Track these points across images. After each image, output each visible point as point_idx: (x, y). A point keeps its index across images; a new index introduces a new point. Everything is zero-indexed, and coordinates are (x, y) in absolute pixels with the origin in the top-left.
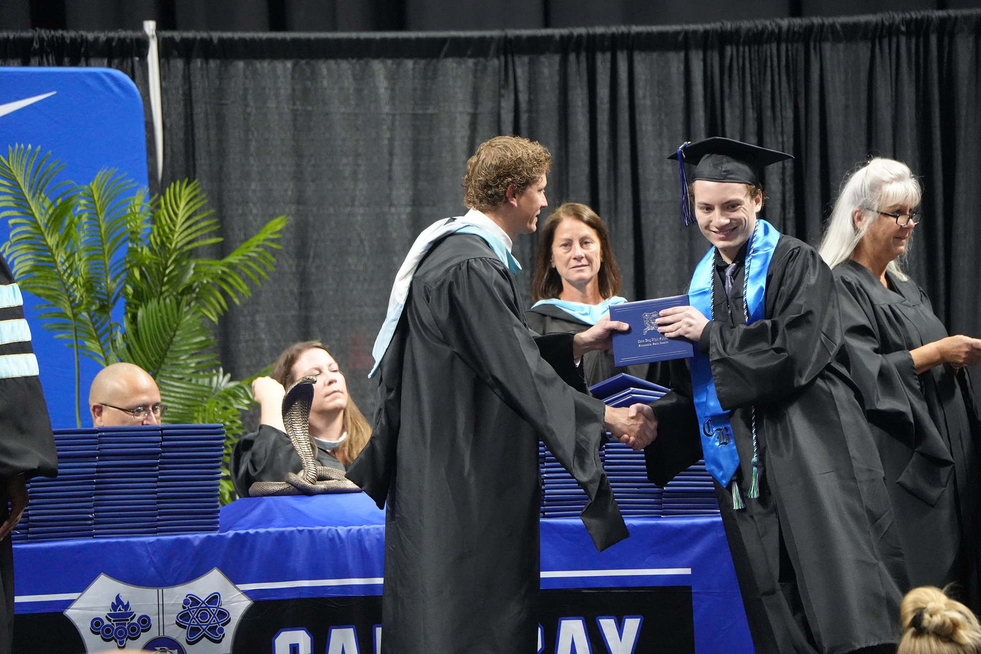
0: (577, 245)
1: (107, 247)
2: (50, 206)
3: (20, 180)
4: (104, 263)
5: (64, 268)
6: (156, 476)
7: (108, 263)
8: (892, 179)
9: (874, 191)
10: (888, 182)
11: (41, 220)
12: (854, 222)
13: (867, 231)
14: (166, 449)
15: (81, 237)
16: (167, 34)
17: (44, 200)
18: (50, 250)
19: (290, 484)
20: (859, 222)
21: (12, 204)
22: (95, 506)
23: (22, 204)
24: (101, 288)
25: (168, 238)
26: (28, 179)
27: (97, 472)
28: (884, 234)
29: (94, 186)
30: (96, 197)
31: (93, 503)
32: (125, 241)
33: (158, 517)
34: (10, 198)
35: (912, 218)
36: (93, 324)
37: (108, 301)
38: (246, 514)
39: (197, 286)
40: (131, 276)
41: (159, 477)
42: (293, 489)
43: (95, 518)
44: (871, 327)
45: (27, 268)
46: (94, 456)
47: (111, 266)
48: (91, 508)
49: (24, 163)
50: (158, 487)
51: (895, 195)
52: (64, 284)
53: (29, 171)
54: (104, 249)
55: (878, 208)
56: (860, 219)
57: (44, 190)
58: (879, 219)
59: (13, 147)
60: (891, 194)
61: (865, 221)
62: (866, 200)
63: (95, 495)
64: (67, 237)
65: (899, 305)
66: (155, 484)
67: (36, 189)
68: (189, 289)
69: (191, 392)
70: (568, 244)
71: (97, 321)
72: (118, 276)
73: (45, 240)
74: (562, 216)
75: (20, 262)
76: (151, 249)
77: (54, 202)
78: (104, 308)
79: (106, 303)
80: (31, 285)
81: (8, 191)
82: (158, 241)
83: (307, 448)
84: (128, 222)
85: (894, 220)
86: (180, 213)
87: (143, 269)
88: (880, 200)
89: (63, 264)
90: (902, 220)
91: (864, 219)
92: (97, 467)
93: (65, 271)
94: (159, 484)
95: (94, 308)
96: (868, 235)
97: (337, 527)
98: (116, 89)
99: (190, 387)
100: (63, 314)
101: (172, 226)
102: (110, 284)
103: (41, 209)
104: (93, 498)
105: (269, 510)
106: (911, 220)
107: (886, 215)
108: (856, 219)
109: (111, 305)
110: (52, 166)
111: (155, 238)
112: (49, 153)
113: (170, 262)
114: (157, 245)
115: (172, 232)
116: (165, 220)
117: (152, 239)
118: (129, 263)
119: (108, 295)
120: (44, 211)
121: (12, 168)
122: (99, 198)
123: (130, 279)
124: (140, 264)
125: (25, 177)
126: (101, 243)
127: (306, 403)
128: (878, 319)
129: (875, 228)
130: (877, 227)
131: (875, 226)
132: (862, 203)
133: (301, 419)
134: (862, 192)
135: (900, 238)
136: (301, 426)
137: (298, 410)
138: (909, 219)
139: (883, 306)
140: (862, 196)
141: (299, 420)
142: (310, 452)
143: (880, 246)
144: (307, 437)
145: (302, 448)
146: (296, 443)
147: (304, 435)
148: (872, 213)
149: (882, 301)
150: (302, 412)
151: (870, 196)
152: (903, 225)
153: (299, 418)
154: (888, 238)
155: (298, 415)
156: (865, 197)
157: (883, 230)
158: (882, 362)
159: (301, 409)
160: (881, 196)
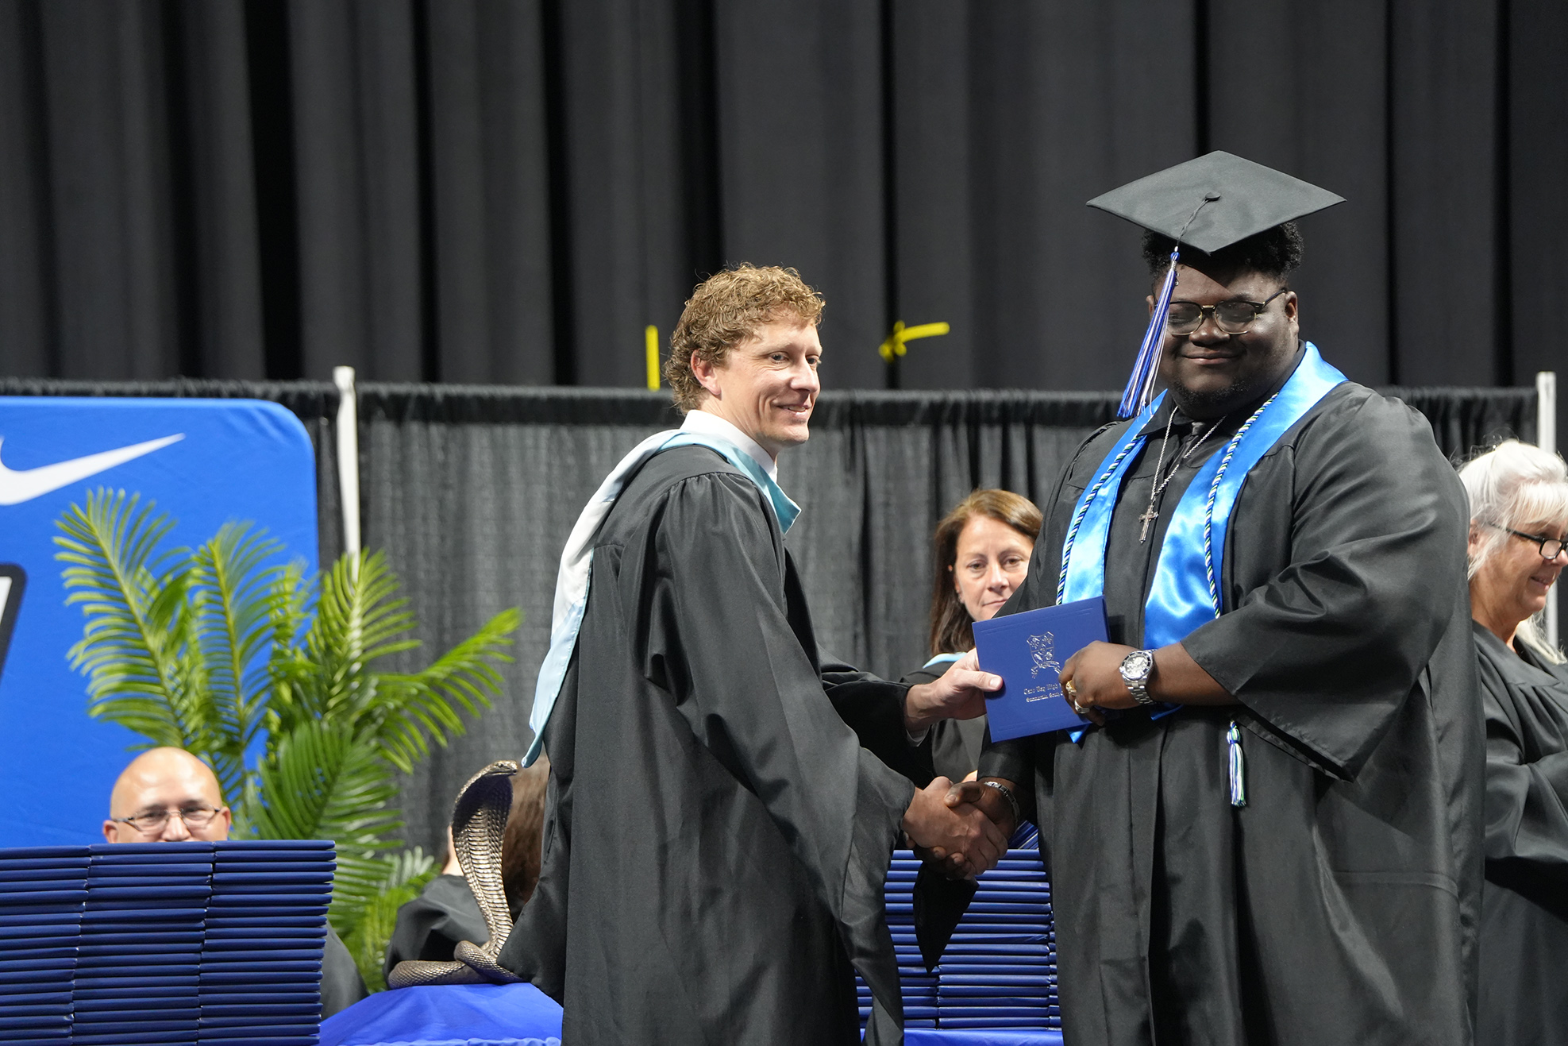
0: (994, 565)
1: (238, 650)
2: (153, 588)
3: (106, 545)
4: (234, 676)
5: (174, 684)
6: (200, 940)
7: (240, 675)
8: (1538, 475)
9: (1505, 494)
10: (1530, 481)
11: (139, 610)
13: (1486, 561)
14: (217, 888)
15: (196, 629)
16: (369, 387)
17: (144, 577)
18: (150, 655)
19: (464, 961)
20: (1473, 546)
21: (92, 582)
22: (75, 998)
23: (108, 584)
24: (229, 714)
25: (336, 639)
26: (119, 544)
27: (83, 932)
28: (1515, 569)
29: (215, 546)
30: (219, 566)
31: (72, 992)
32: (267, 641)
33: (201, 1020)
34: (89, 572)
35: (1565, 549)
37: (240, 735)
38: (376, 1018)
39: (381, 715)
40: (275, 697)
41: (206, 942)
42: (470, 973)
43: (75, 1021)
44: (1510, 725)
45: (114, 684)
46: (77, 901)
47: (246, 679)
48: (66, 1002)
49: (114, 517)
50: (203, 961)
51: (1540, 507)
52: (173, 709)
53: (121, 531)
54: (231, 653)
55: (1510, 524)
56: (1474, 539)
57: (146, 560)
58: (1510, 544)
59: (95, 492)
60: (1534, 505)
61: (1483, 545)
62: (1490, 507)
63: (77, 976)
64: (179, 636)
65: (1548, 689)
66: (198, 956)
67: (131, 567)
68: (368, 717)
69: (360, 872)
70: (980, 564)
71: (224, 769)
72: (255, 696)
73: (142, 639)
74: (971, 514)
75: (102, 675)
76: (310, 657)
77: (159, 580)
78: (233, 746)
79: (236, 738)
80: (123, 712)
81: (86, 561)
82: (322, 643)
83: (497, 897)
84: (271, 609)
85: (1533, 546)
86: (357, 601)
87: (297, 686)
88: (1513, 509)
89: (172, 678)
90: (1550, 550)
91: (1481, 540)
92: (83, 922)
93: (175, 690)
94: (205, 955)
95: (216, 744)
96: (1486, 569)
97: (544, 1039)
98: (274, 432)
99: (358, 863)
101: (343, 621)
102: (242, 707)
103: (138, 590)
104: (73, 982)
105: (419, 1009)
106: (1563, 552)
107: (1522, 536)
109: (244, 742)
110: (156, 524)
111: (316, 638)
112: (153, 503)
113: (338, 677)
114: (319, 649)
115: (343, 629)
116: (332, 610)
117: (311, 639)
118: (273, 674)
119: (240, 726)
120: (142, 595)
121: (92, 524)
122: (225, 568)
123: (275, 702)
124: (290, 678)
125: (114, 540)
126: (229, 642)
127: (498, 813)
128: (1518, 706)
129: (1500, 558)
130: (1503, 557)
131: (1501, 554)
132: (1482, 512)
133: (487, 842)
134: (1482, 493)
135: (1542, 582)
136: (487, 855)
137: (482, 825)
138: (1561, 549)
139: (1522, 687)
140: (1483, 500)
141: (483, 844)
142: (503, 904)
143: (1506, 589)
144: (498, 876)
145: (489, 896)
146: (476, 887)
147: (492, 873)
148: (1496, 531)
149: (1519, 681)
150: (489, 831)
151: (1497, 501)
152: (1550, 558)
153: (483, 841)
154: (1521, 577)
155: (482, 834)
156: (1488, 502)
157: (1513, 562)
158: (1530, 781)
159: (489, 825)
160: (1516, 503)
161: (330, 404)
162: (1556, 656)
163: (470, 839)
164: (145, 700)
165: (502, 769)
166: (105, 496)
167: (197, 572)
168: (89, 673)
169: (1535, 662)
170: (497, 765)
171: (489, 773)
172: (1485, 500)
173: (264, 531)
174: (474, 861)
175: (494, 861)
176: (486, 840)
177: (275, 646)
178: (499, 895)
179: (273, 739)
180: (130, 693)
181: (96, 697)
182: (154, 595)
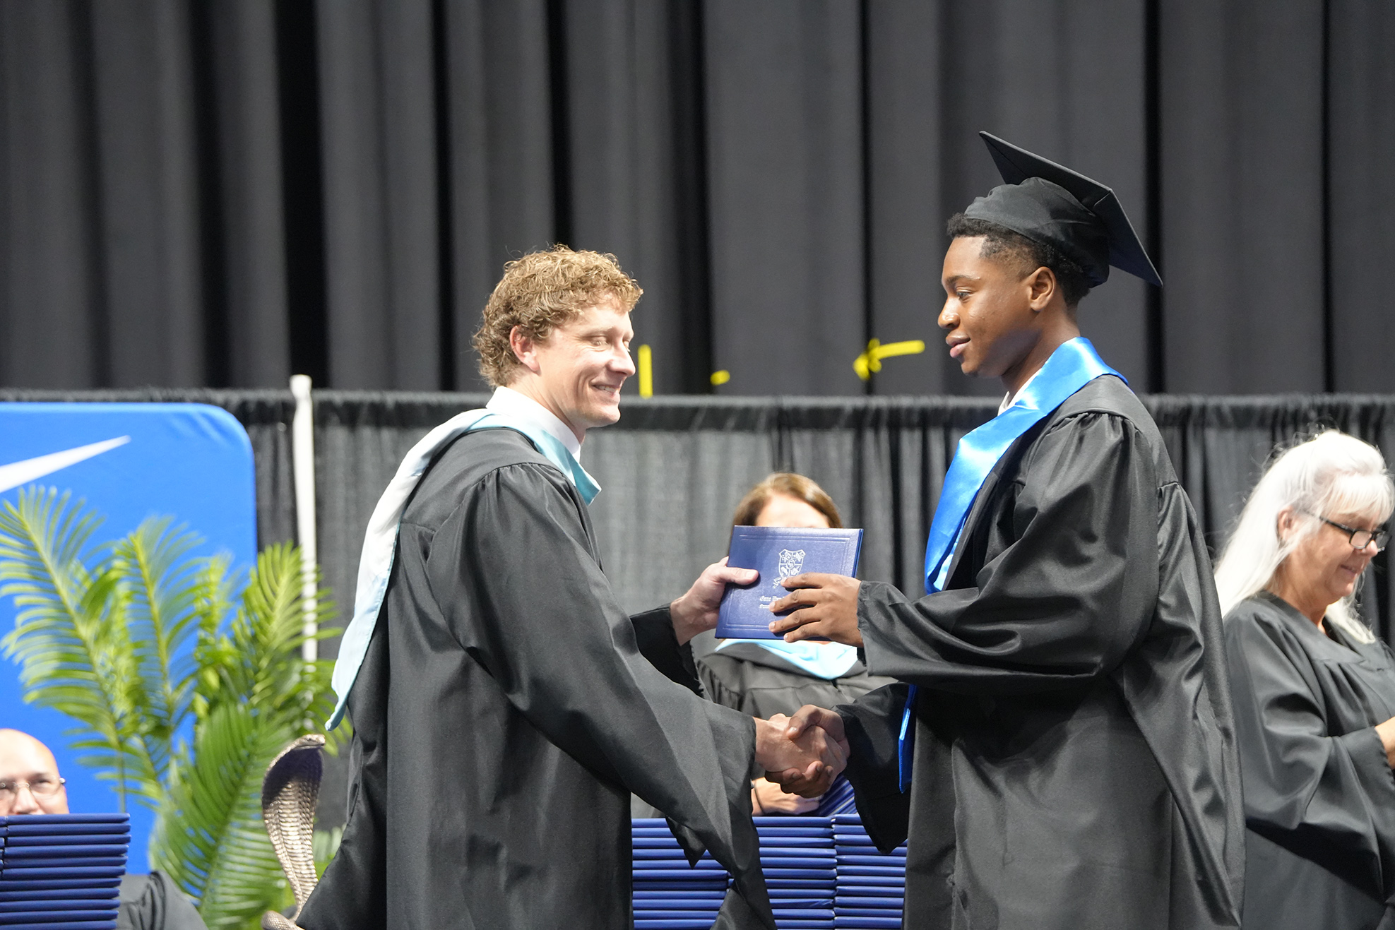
1: (164, 639)
2: (86, 578)
3: (38, 540)
4: (160, 663)
5: (104, 670)
7: (167, 661)
8: (1354, 468)
9: (1321, 483)
10: (1346, 473)
11: (70, 599)
12: (1278, 527)
13: (1299, 547)
15: (121, 620)
16: (324, 395)
17: (77, 569)
18: (82, 643)
20: (1286, 530)
21: (23, 575)
23: (40, 576)
24: (158, 699)
25: (261, 627)
26: (51, 538)
28: (1325, 556)
29: (137, 539)
30: (142, 558)
32: (193, 630)
34: (22, 565)
35: (1375, 540)
36: (150, 755)
37: (168, 719)
40: (202, 682)
44: (1313, 700)
47: (173, 666)
49: (46, 513)
51: (1353, 499)
52: (104, 694)
53: (54, 526)
54: (157, 641)
55: (1323, 512)
56: (1289, 524)
57: (78, 553)
58: (1322, 531)
59: (27, 490)
60: (1348, 496)
61: (1297, 531)
62: (1306, 496)
65: (1354, 667)
67: (63, 557)
68: (291, 700)
71: (154, 751)
72: (182, 682)
73: (73, 628)
75: (35, 663)
76: (237, 644)
77: (91, 572)
78: (161, 729)
79: (165, 723)
80: (58, 699)
81: (18, 555)
82: (248, 631)
84: (195, 599)
85: (1343, 536)
86: (282, 590)
87: (225, 673)
88: (1328, 499)
89: (102, 666)
90: (1360, 541)
91: (1296, 525)
93: (105, 676)
95: (146, 728)
96: (1298, 554)
98: (214, 434)
100: (105, 743)
101: (268, 609)
102: (169, 692)
103: (71, 582)
106: (1373, 542)
107: (1334, 526)
108: (1284, 523)
109: (173, 725)
110: (87, 520)
111: (242, 626)
112: (83, 500)
113: (264, 663)
114: (245, 637)
115: (268, 618)
116: (257, 600)
117: (237, 627)
118: (200, 661)
119: (169, 710)
120: (75, 586)
121: (24, 518)
122: (149, 561)
123: (203, 688)
124: (215, 662)
125: (46, 536)
126: (153, 630)
127: (309, 786)
128: (1322, 683)
129: (1312, 544)
130: (1315, 543)
131: (1313, 540)
132: (1298, 500)
133: (298, 814)
134: (1299, 481)
135: (1350, 569)
136: (297, 826)
137: (293, 798)
138: (1371, 539)
139: (1327, 663)
140: (1299, 488)
141: (293, 815)
142: (311, 874)
143: (1318, 574)
144: (308, 847)
145: (298, 867)
146: (285, 858)
147: (302, 844)
148: (1310, 518)
149: (1325, 658)
150: (300, 803)
151: (1313, 490)
152: (1360, 547)
153: (294, 813)
154: (1330, 565)
155: (292, 807)
156: (1304, 489)
157: (1324, 550)
158: (1330, 751)
159: (299, 797)
160: (1331, 493)
161: (287, 411)
162: (1365, 636)
163: (281, 811)
164: (79, 686)
165: (311, 743)
166: (37, 494)
167: (118, 564)
168: (21, 663)
169: (1341, 639)
170: (305, 739)
171: (298, 746)
172: (1302, 488)
173: (185, 525)
174: (284, 833)
175: (305, 832)
176: (296, 812)
177: (201, 634)
178: (307, 865)
179: (197, 722)
180: (64, 680)
181: (29, 684)
182: (87, 585)
